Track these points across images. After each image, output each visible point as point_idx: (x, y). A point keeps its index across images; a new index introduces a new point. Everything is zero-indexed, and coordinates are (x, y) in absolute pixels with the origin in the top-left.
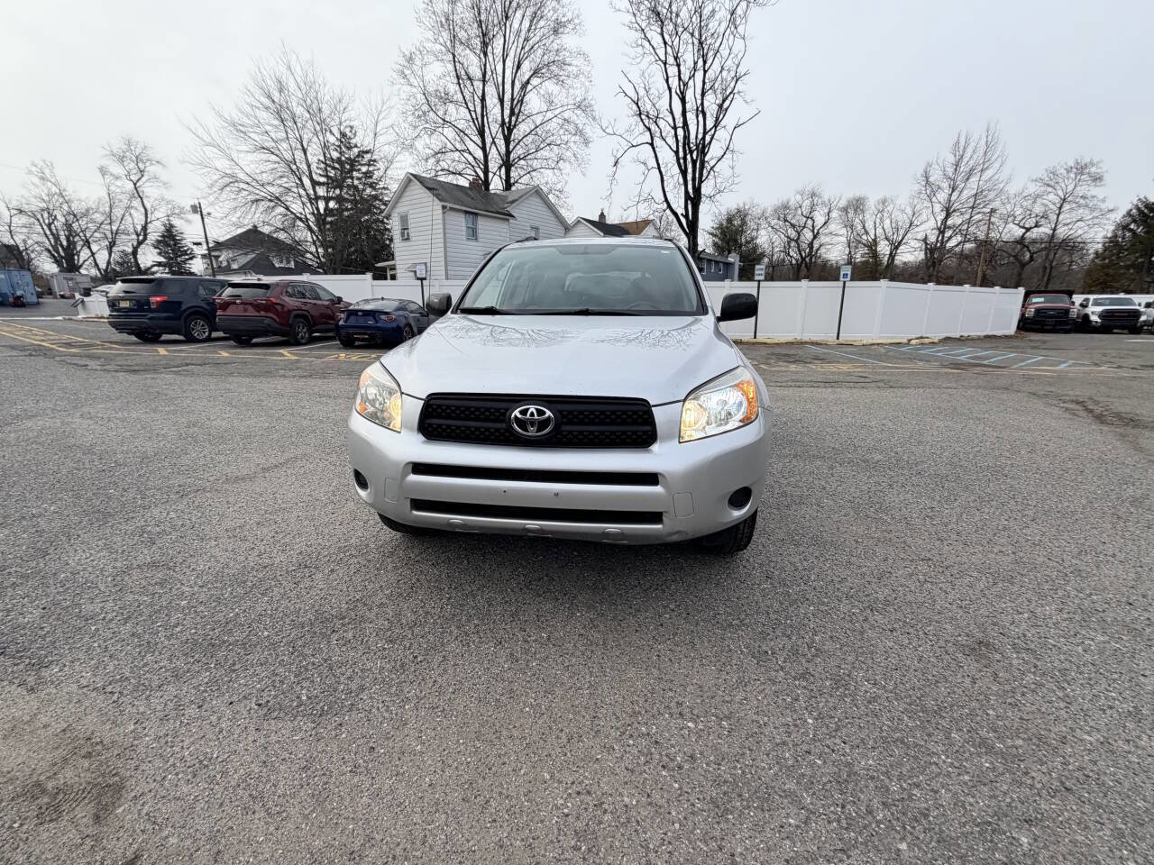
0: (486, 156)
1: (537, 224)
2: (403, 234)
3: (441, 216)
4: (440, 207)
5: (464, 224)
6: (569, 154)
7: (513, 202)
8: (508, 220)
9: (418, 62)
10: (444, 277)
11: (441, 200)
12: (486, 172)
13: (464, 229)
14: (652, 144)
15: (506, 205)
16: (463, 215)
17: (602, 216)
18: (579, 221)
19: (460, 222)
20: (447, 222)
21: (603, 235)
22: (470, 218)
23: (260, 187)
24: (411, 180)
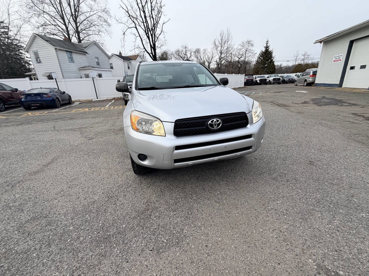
0: (67, 28)
1: (97, 56)
2: (36, 60)
3: (55, 53)
4: (54, 49)
5: (67, 56)
6: (103, 29)
7: (86, 47)
8: (85, 54)
11: (54, 46)
12: (68, 35)
13: (67, 58)
14: (136, 28)
15: (83, 49)
16: (65, 52)
17: (120, 53)
18: (113, 55)
20: (58, 55)
21: (123, 60)
22: (69, 54)
24: (36, 37)
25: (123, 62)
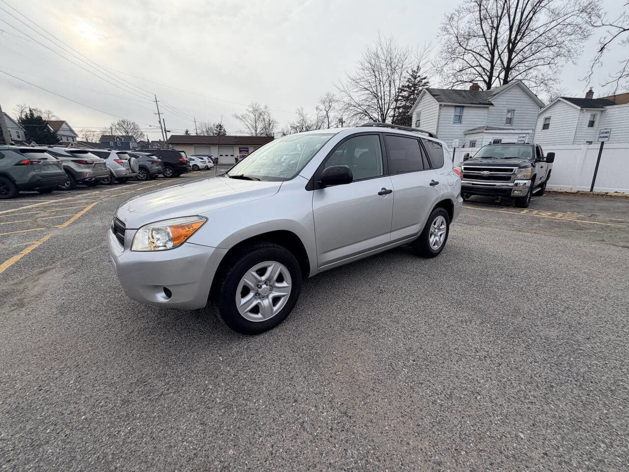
0: (492, 67)
1: (512, 107)
2: (416, 124)
3: (438, 111)
4: (438, 106)
5: (453, 114)
7: (495, 95)
8: (488, 107)
9: (456, 19)
11: (439, 101)
12: (491, 77)
13: (453, 117)
15: (489, 99)
16: (453, 109)
17: (590, 93)
18: (559, 100)
19: (451, 113)
20: (442, 114)
21: (579, 108)
22: (458, 109)
23: (359, 107)
24: (425, 92)
25: (579, 111)
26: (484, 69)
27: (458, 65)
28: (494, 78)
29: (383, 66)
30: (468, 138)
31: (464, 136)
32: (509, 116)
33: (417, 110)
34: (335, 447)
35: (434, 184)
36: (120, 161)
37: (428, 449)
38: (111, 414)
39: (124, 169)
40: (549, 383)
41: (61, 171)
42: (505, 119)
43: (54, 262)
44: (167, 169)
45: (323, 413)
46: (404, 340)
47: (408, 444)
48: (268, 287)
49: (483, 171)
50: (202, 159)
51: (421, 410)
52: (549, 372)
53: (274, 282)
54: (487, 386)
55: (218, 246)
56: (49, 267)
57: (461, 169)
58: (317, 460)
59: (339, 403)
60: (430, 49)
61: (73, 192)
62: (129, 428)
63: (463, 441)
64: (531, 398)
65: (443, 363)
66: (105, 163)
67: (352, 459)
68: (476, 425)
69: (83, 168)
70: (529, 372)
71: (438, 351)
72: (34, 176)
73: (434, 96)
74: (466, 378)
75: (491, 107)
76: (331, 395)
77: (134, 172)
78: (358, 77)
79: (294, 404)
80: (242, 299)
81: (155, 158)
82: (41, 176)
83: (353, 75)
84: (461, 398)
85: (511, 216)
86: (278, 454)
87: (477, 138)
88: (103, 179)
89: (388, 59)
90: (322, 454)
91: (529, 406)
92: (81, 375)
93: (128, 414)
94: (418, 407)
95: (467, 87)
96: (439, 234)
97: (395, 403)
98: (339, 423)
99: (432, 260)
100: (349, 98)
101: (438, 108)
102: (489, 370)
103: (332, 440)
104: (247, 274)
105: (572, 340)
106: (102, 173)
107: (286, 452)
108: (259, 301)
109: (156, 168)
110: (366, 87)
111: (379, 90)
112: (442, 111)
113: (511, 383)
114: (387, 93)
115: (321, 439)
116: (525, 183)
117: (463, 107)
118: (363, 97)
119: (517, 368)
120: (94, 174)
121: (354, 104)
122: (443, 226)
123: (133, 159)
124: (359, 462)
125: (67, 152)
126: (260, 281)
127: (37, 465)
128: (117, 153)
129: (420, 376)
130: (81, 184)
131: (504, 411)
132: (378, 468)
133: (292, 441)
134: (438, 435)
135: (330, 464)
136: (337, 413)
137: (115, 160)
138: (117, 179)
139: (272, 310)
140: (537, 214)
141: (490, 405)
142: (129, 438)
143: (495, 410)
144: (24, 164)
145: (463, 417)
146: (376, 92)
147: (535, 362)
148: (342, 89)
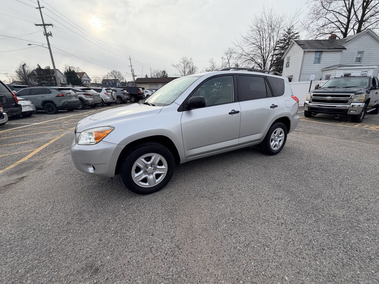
0: (349, 21)
3: (302, 56)
4: (303, 52)
8: (342, 51)
10: (298, 80)
11: (303, 49)
13: (314, 59)
15: (343, 44)
16: (314, 53)
19: (312, 56)
20: (305, 57)
22: (318, 54)
23: (248, 56)
24: (294, 43)
26: (341, 23)
27: (321, 22)
28: (349, 30)
29: (266, 28)
30: (324, 74)
31: (321, 72)
32: (359, 56)
33: (288, 55)
34: (164, 264)
35: (274, 106)
36: (107, 94)
37: (219, 276)
38: (60, 228)
39: (109, 98)
40: (322, 247)
41: (78, 99)
42: (355, 59)
43: (62, 148)
44: (132, 98)
45: (165, 244)
46: (232, 207)
47: (208, 270)
48: (152, 168)
49: (327, 97)
50: (152, 91)
51: (225, 251)
52: (326, 239)
53: (156, 165)
54: (275, 242)
55: (119, 143)
56: (60, 150)
57: (311, 96)
58: (151, 270)
59: (177, 240)
60: (300, 13)
61: (83, 111)
62: (65, 237)
63: (244, 274)
64: (304, 255)
65: (252, 224)
66: (99, 95)
67: (171, 273)
68: (257, 266)
69: (88, 98)
70: (311, 237)
71: (251, 216)
72: (64, 103)
73: (300, 45)
74: (263, 236)
75: (344, 51)
76: (174, 235)
77: (114, 100)
78: (248, 36)
79: (151, 237)
80: (136, 174)
81: (125, 91)
82: (67, 102)
83: (245, 35)
84: (254, 247)
85: (345, 129)
86: (131, 263)
87: (332, 73)
88: (99, 103)
89: (270, 22)
90: (155, 267)
91: (301, 260)
92: (54, 207)
93: (67, 230)
94: (224, 249)
95: (327, 37)
96: (279, 140)
97: (210, 245)
98: (172, 251)
99: (272, 157)
100: (242, 50)
101: (303, 54)
102: (281, 232)
103: (164, 260)
104: (139, 160)
105: (354, 219)
106: (98, 100)
107: (136, 263)
108: (147, 176)
109: (126, 97)
110: (254, 42)
111: (262, 44)
112: (305, 55)
113: (294, 243)
114: (268, 45)
115: (158, 258)
116: (360, 105)
117: (322, 52)
118: (251, 49)
119: (302, 234)
120: (93, 100)
121: (245, 54)
122: (282, 135)
123: (114, 92)
124: (175, 275)
125: (81, 89)
126: (148, 165)
127: (21, 248)
128: (106, 89)
129: (233, 230)
130: (87, 106)
131: (281, 260)
132: (184, 281)
133: (142, 257)
134: (230, 268)
135: (158, 273)
136: (173, 245)
137: (104, 93)
138: (105, 103)
139: (156, 181)
140: (367, 127)
141: (272, 255)
142: (63, 242)
143: (275, 259)
144: (60, 96)
145: (250, 260)
146: (260, 45)
147: (318, 231)
148: (237, 44)
